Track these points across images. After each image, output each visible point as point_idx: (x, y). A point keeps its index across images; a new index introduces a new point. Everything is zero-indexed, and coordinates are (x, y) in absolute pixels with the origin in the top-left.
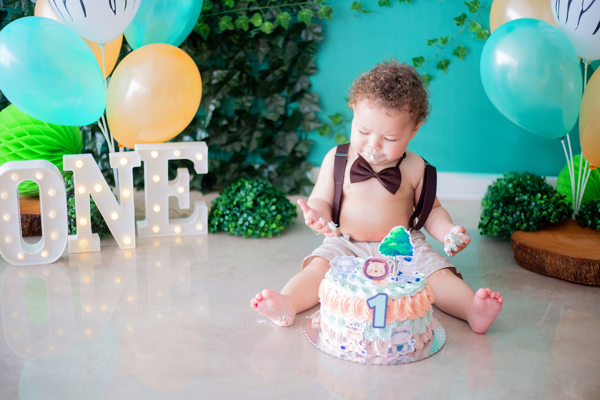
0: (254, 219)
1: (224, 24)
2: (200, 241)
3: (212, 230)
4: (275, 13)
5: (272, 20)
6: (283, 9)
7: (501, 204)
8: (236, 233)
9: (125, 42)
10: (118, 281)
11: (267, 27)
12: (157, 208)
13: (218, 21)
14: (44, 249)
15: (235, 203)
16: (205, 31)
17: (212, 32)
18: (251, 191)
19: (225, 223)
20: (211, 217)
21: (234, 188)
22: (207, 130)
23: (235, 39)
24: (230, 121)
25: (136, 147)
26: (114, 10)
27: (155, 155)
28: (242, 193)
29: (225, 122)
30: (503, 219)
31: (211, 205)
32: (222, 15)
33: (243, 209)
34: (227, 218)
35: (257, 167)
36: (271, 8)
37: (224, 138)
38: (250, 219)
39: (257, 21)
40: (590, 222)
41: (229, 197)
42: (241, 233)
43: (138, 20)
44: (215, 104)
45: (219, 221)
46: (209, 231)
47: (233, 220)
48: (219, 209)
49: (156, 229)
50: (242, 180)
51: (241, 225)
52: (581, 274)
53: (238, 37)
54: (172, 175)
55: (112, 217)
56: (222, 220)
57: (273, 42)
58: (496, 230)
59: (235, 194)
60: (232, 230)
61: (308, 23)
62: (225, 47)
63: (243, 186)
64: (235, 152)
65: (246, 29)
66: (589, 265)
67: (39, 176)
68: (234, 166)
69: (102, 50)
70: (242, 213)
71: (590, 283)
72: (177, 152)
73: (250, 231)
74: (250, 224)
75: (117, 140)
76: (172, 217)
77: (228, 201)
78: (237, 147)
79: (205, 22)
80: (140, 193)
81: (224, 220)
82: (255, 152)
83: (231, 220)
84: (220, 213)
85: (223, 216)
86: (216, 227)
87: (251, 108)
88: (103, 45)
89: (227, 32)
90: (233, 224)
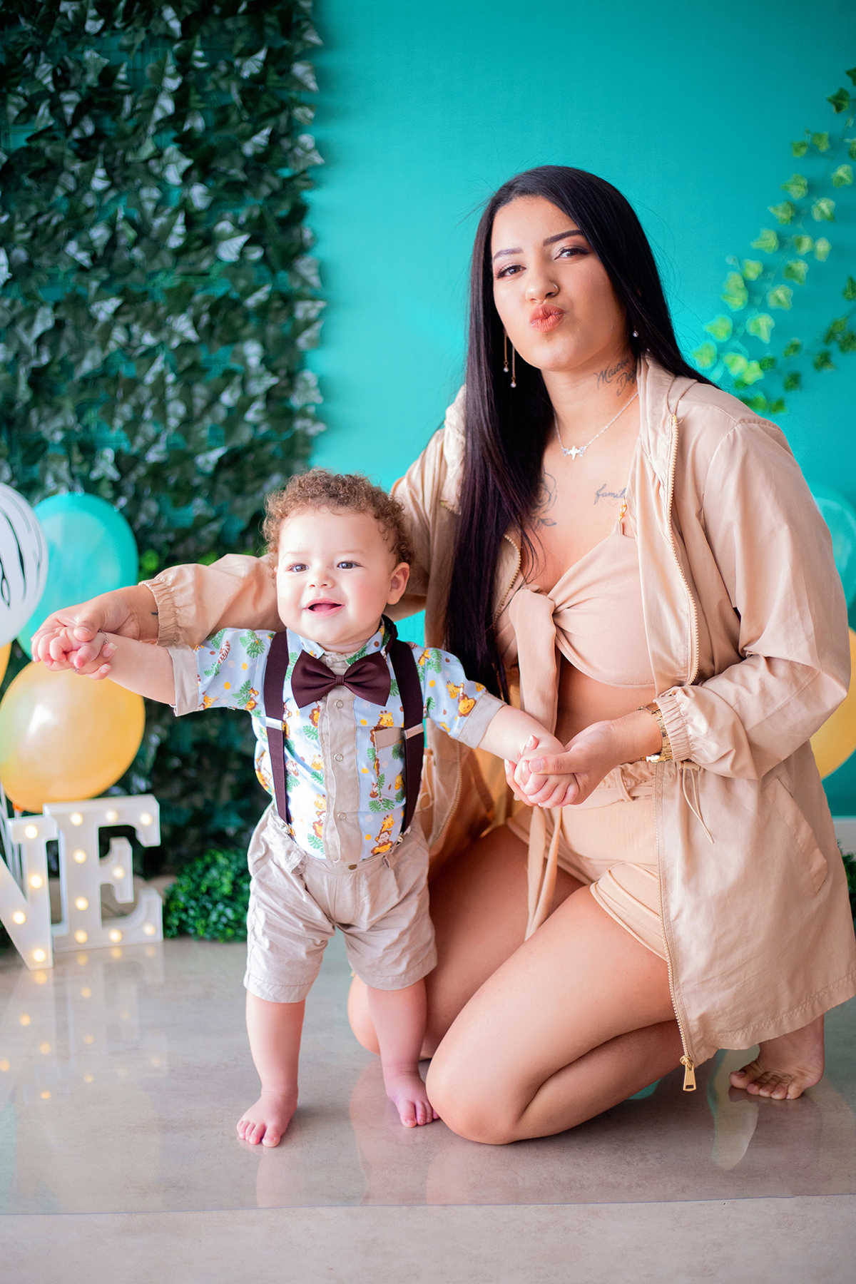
0: (235, 911)
2: (150, 952)
8: (208, 936)
9: (15, 643)
10: (25, 1021)
12: (82, 904)
15: (203, 889)
18: (227, 868)
19: (190, 921)
20: (166, 912)
21: (199, 865)
22: (148, 777)
24: (185, 760)
25: (47, 810)
26: (7, 600)
27: (76, 819)
28: (214, 873)
29: (176, 762)
31: (165, 894)
33: (216, 896)
34: (192, 913)
35: (231, 831)
37: (176, 787)
38: (229, 913)
41: (193, 881)
42: (217, 935)
44: (159, 735)
45: (180, 920)
46: (165, 936)
47: (203, 916)
48: (177, 900)
49: (81, 937)
50: (213, 852)
51: (215, 923)
54: (104, 850)
55: (14, 920)
56: (184, 916)
59: (202, 876)
60: (201, 932)
63: (215, 862)
64: (195, 810)
68: (193, 833)
70: (215, 903)
72: (111, 813)
73: (230, 932)
74: (229, 920)
75: (12, 798)
76: (105, 917)
77: (192, 886)
78: (198, 800)
80: (54, 883)
81: (188, 916)
82: (227, 808)
83: (198, 914)
84: (181, 905)
85: (185, 910)
86: (175, 929)
87: (218, 738)
90: (203, 922)
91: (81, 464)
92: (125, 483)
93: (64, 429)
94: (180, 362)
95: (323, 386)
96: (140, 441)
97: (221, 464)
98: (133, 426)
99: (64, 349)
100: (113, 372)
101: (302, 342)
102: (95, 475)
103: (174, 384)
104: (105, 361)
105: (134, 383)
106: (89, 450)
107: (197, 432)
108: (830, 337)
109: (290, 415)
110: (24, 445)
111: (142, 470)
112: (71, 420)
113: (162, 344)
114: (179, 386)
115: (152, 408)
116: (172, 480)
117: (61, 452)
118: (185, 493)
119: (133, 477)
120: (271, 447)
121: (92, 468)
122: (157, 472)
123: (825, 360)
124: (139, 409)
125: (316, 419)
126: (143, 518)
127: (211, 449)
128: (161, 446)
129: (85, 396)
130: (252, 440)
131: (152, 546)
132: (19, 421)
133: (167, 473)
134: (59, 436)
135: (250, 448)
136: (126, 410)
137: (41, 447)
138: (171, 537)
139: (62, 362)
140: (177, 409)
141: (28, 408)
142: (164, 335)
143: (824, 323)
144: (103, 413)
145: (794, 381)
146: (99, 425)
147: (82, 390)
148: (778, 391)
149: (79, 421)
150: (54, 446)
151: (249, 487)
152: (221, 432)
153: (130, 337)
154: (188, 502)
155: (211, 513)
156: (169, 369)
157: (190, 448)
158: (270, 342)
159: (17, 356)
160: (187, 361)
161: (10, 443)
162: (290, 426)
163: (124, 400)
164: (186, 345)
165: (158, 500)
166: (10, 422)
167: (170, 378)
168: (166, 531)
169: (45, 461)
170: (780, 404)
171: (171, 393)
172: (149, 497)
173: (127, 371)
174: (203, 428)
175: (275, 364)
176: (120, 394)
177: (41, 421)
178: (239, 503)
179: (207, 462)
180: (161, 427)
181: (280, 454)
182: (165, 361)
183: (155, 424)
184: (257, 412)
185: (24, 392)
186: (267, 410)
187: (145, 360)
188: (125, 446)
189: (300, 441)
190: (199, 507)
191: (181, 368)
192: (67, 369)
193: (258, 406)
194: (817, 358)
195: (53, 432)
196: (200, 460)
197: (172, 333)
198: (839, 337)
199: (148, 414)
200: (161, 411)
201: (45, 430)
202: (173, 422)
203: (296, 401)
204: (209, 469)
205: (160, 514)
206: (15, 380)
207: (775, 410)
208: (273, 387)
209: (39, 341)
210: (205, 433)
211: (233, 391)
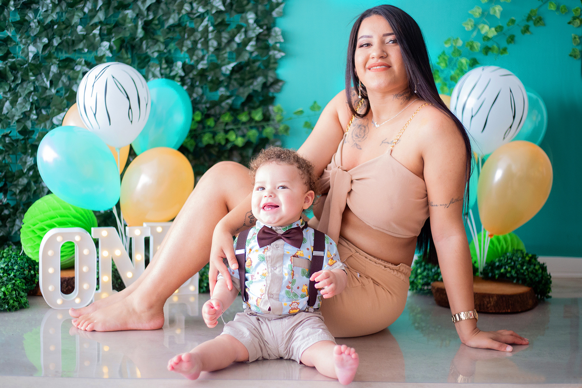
1: (206, 139)
2: (192, 299)
3: (202, 290)
4: (245, 131)
5: (244, 136)
6: (252, 128)
7: (423, 264)
11: (240, 141)
13: (201, 138)
14: (78, 296)
16: (191, 145)
17: (196, 146)
23: (214, 151)
25: (145, 225)
26: (131, 120)
27: (159, 230)
30: (425, 274)
32: (204, 133)
36: (243, 127)
39: (232, 137)
40: (490, 275)
43: (144, 134)
52: (484, 305)
53: (217, 149)
55: (127, 275)
57: (245, 153)
58: (420, 283)
61: (271, 138)
62: (207, 158)
65: (223, 143)
66: (489, 298)
67: (77, 238)
69: (118, 154)
71: (490, 311)
79: (192, 138)
88: (119, 149)
89: (209, 146)
91: (166, 69)
92: (186, 78)
93: (158, 51)
94: (216, 20)
95: (284, 34)
96: (195, 58)
97: (233, 71)
98: (192, 51)
99: (160, 13)
100: (184, 25)
101: (274, 14)
102: (173, 74)
103: (213, 31)
104: (180, 19)
105: (193, 31)
106: (170, 62)
107: (223, 54)
108: (529, 18)
109: (267, 48)
110: (139, 58)
111: (195, 72)
112: (162, 47)
113: (207, 12)
114: (215, 32)
115: (201, 43)
116: (209, 78)
117: (157, 62)
118: (216, 84)
119: (191, 75)
120: (258, 64)
121: (171, 71)
122: (203, 73)
123: (526, 30)
124: (195, 43)
125: (280, 51)
126: (195, 96)
127: (229, 63)
128: (205, 62)
129: (170, 36)
130: (249, 59)
131: (198, 109)
132: (137, 47)
133: (207, 74)
134: (156, 55)
135: (248, 63)
136: (188, 43)
137: (147, 60)
138: (208, 105)
139: (159, 19)
140: (214, 43)
141: (142, 40)
142: (209, 8)
143: (527, 12)
144: (178, 44)
145: (512, 39)
146: (176, 50)
147: (168, 33)
148: (504, 44)
149: (165, 48)
150: (154, 59)
151: (247, 83)
152: (234, 56)
153: (192, 8)
154: (217, 89)
155: (228, 94)
156: (210, 25)
157: (219, 62)
158: (259, 13)
159: (137, 15)
160: (219, 20)
161: (132, 57)
162: (268, 53)
163: (188, 38)
164: (219, 12)
165: (202, 87)
166: (133, 47)
167: (211, 28)
168: (205, 103)
169: (149, 66)
170: (505, 50)
171: (210, 36)
172: (198, 86)
173: (189, 25)
174: (225, 53)
175: (262, 23)
176: (186, 36)
177: (148, 47)
178: (241, 90)
179: (227, 69)
180: (205, 52)
181: (262, 67)
182: (208, 21)
183: (202, 50)
184: (252, 46)
185: (140, 33)
186: (256, 45)
187: (199, 19)
188: (187, 61)
189: (272, 61)
190: (222, 91)
191: (216, 23)
192: (161, 23)
193: (253, 43)
194: (523, 28)
195: (153, 53)
196: (224, 69)
197: (212, 7)
198: (534, 18)
199: (199, 46)
200: (206, 43)
201: (149, 52)
202: (211, 49)
203: (271, 42)
204: (228, 73)
205: (203, 95)
206: (136, 27)
207: (502, 53)
208: (260, 34)
209: (148, 9)
210: (226, 55)
211: (241, 36)
